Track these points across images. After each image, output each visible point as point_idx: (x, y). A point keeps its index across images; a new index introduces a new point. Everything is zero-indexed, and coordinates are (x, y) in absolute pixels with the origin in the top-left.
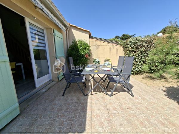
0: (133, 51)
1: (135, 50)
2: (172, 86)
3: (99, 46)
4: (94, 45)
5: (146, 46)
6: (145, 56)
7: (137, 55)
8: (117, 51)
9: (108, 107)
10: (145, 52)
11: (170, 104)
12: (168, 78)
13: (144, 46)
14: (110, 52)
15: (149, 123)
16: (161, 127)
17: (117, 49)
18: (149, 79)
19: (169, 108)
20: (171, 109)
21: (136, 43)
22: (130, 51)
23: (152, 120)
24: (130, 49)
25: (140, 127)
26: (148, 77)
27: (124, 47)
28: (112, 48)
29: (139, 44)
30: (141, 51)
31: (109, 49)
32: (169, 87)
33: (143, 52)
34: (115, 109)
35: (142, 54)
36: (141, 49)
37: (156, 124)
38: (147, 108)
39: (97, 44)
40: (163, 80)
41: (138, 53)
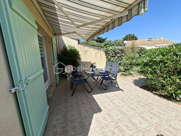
0: (113, 56)
1: (114, 56)
2: (136, 79)
3: (87, 52)
4: (83, 50)
5: (120, 53)
6: (120, 60)
7: (116, 59)
8: (101, 55)
9: (108, 96)
10: (120, 57)
11: (137, 88)
12: (133, 74)
13: (119, 53)
14: (96, 57)
15: (130, 99)
16: (135, 99)
17: (101, 54)
18: (123, 76)
19: (137, 90)
20: (138, 91)
21: (115, 51)
22: (111, 56)
23: (131, 97)
24: (111, 55)
25: (127, 102)
26: (123, 74)
27: (106, 53)
28: (97, 53)
29: (116, 51)
30: (118, 56)
31: (94, 54)
32: (135, 80)
33: (119, 57)
34: (112, 96)
35: (118, 58)
36: (118, 55)
37: (133, 99)
38: (127, 93)
39: (85, 50)
40: (131, 76)
41: (116, 57)
